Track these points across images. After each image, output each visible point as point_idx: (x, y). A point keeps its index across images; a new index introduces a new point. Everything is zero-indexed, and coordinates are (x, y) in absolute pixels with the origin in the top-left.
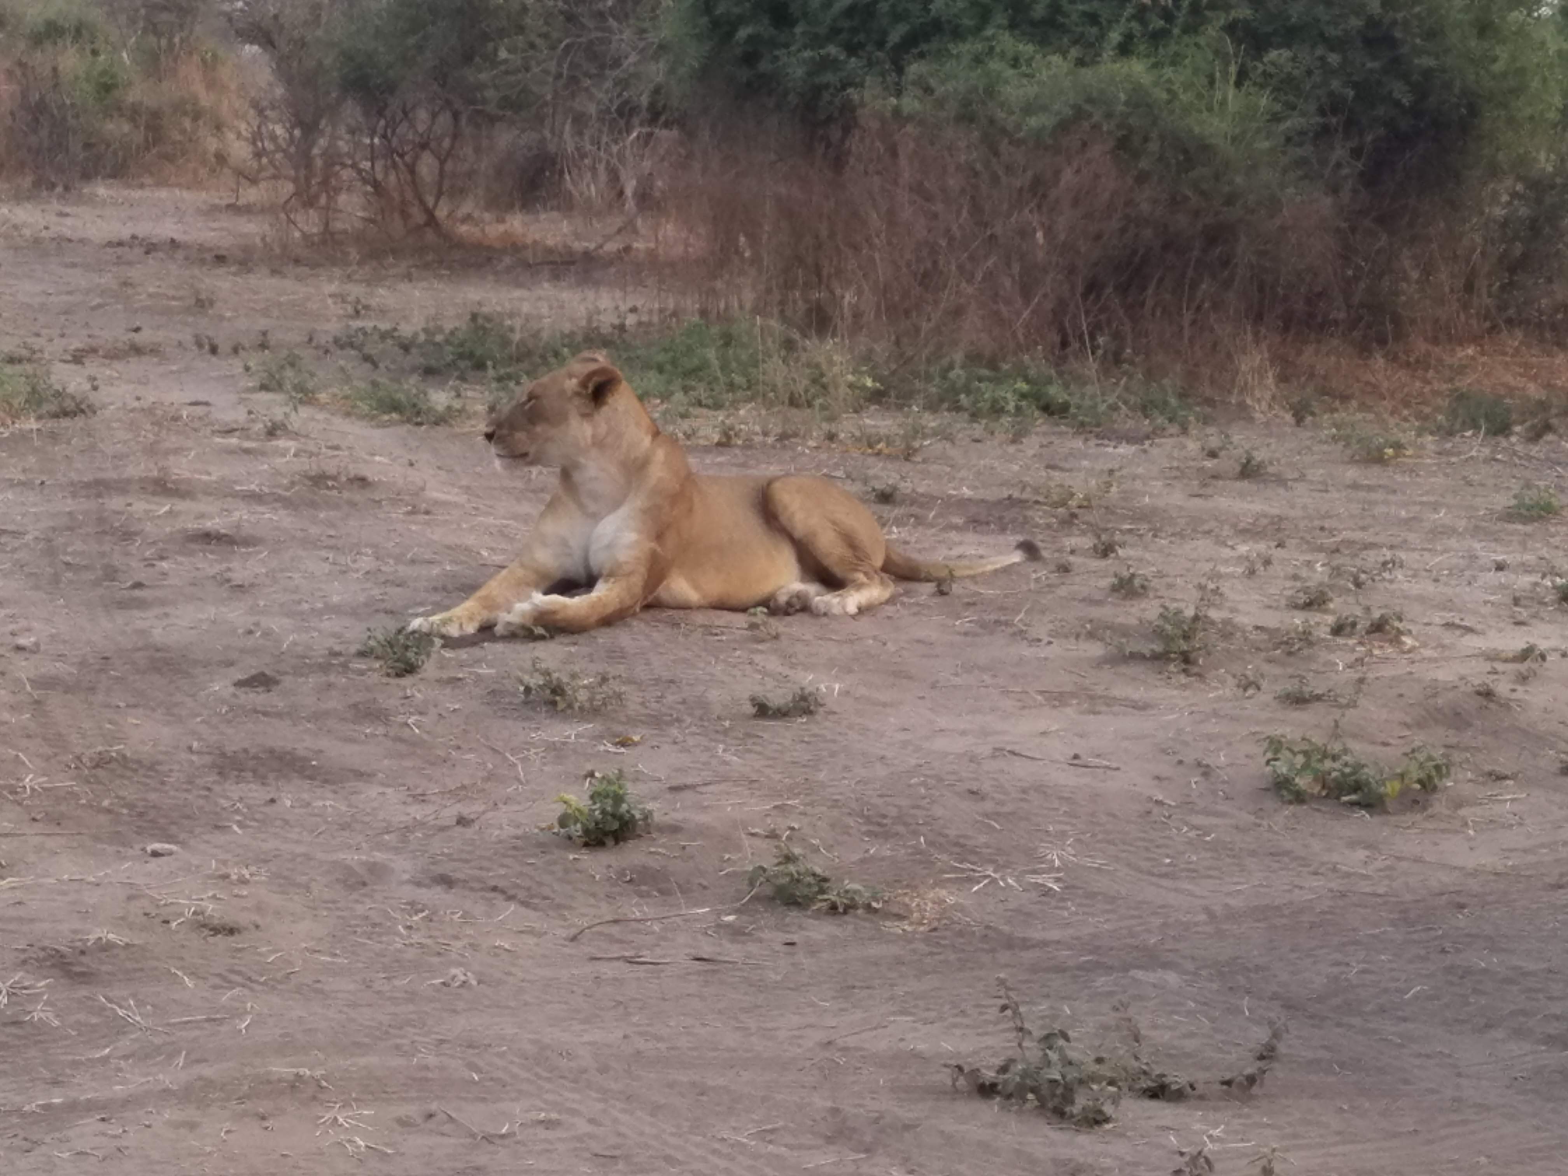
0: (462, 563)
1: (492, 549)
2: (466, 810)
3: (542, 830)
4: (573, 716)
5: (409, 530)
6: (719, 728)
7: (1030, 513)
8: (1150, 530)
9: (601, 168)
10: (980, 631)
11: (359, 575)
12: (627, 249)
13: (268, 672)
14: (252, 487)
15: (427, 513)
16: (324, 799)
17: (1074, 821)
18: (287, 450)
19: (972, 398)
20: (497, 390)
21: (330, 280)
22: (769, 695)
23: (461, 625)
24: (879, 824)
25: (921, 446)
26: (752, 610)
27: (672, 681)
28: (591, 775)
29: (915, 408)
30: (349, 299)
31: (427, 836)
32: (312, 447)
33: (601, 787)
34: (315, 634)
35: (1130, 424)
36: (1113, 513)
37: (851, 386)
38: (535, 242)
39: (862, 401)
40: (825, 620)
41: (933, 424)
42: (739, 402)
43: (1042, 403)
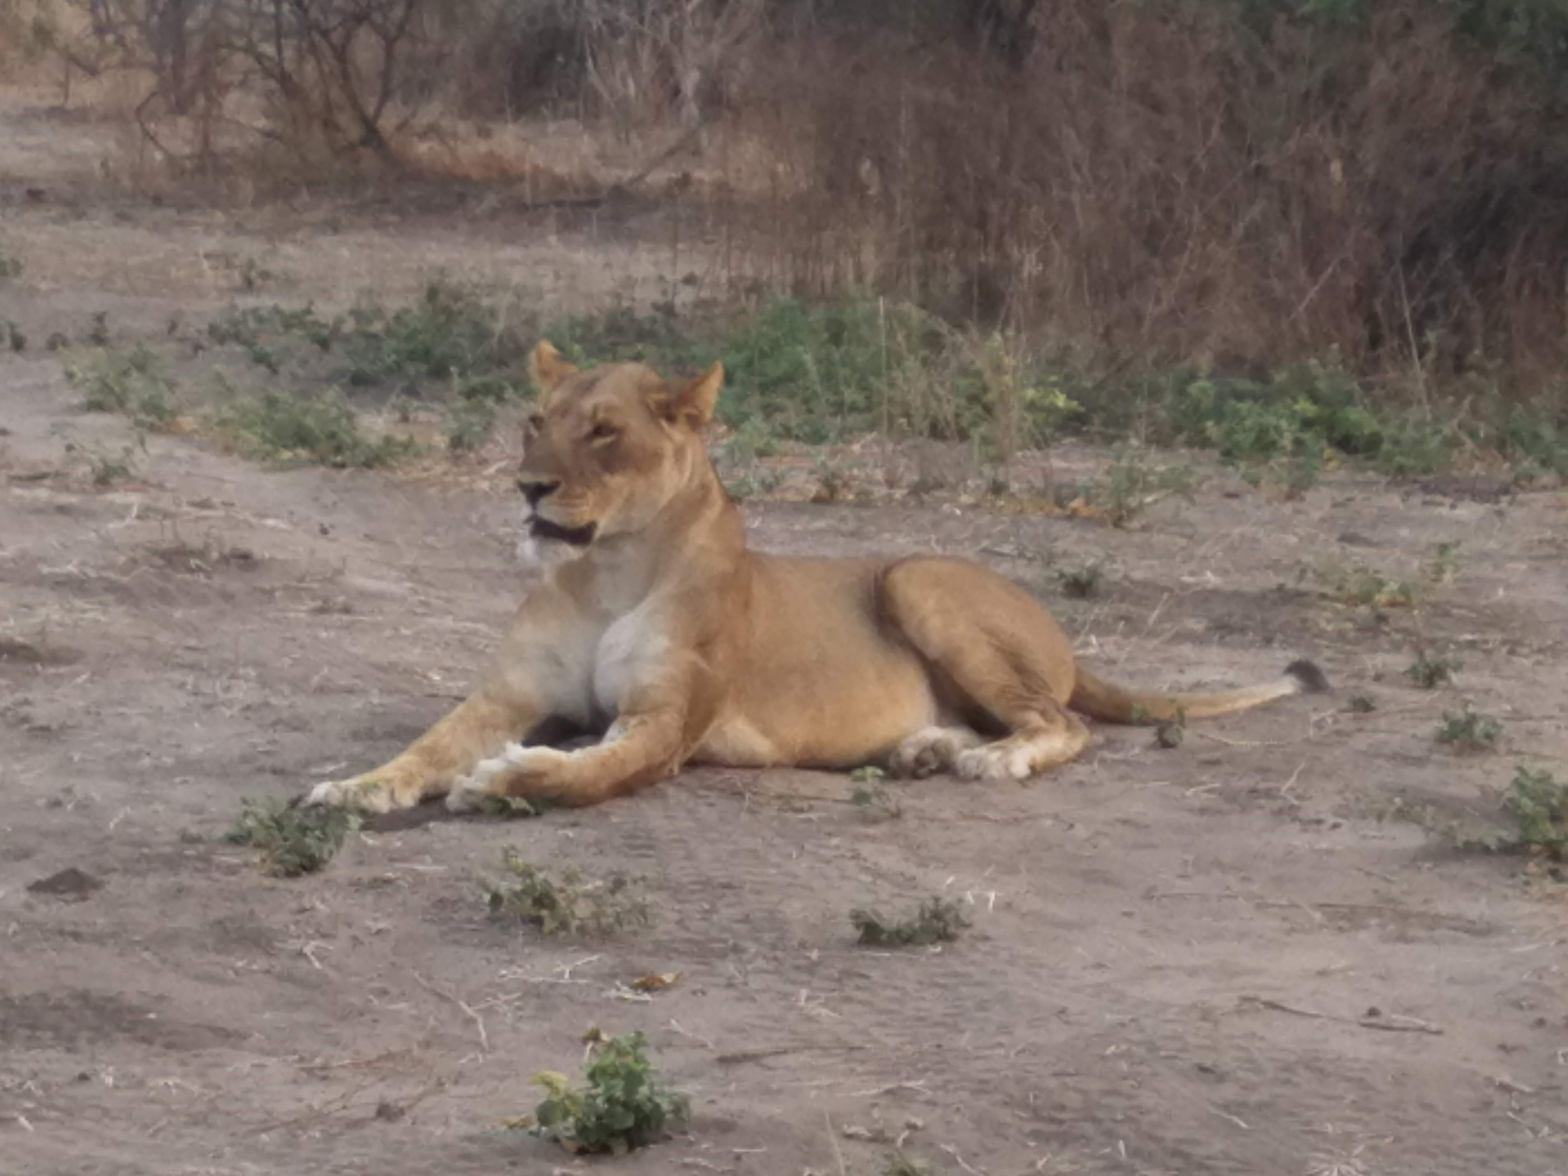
0: (398, 691)
1: (448, 670)
2: (393, 1094)
3: (512, 1127)
4: (567, 943)
5: (316, 638)
6: (801, 962)
7: (1311, 614)
8: (1504, 643)
9: (645, 52)
10: (1226, 807)
11: (235, 710)
12: (685, 181)
13: (82, 868)
14: (70, 568)
15: (346, 610)
16: (166, 1074)
17: (1366, 1117)
18: (128, 507)
19: (1225, 425)
20: (466, 410)
21: (208, 229)
22: (881, 909)
23: (392, 793)
24: (1052, 1120)
25: (1141, 505)
26: (858, 773)
27: (728, 886)
28: (595, 1037)
29: (1134, 441)
30: (237, 262)
31: (329, 1137)
32: (165, 502)
33: (611, 1058)
34: (160, 808)
35: (1478, 469)
36: (1447, 614)
37: (1032, 406)
38: (536, 168)
39: (1048, 431)
40: (976, 787)
41: (1161, 468)
42: (850, 432)
43: (1337, 435)
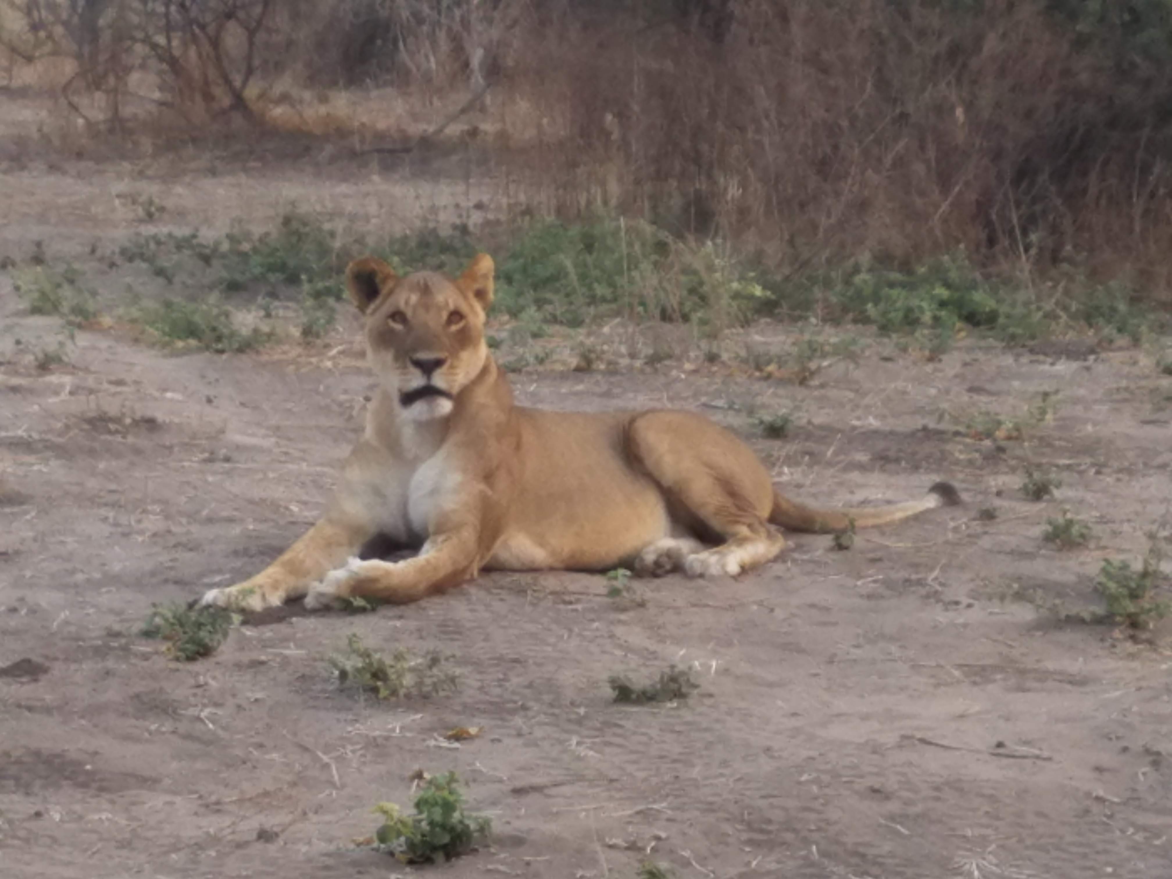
0: (267, 520)
1: (305, 503)
2: (269, 822)
3: (359, 845)
4: (397, 706)
5: (206, 481)
6: (573, 717)
7: (949, 447)
8: (1092, 465)
9: (442, 36)
10: (887, 593)
11: (146, 537)
12: (474, 132)
13: (34, 658)
14: (20, 433)
15: (227, 459)
16: (99, 811)
17: (997, 823)
18: (62, 386)
19: (882, 306)
20: (314, 308)
21: (120, 176)
22: (631, 675)
23: (264, 597)
24: (762, 831)
25: (820, 368)
26: (612, 573)
27: (516, 661)
28: (419, 776)
29: (813, 320)
30: (140, 200)
31: (222, 856)
32: (90, 381)
33: (431, 792)
34: (91, 611)
35: (1071, 335)
36: (1050, 445)
37: (736, 296)
38: (363, 125)
39: (749, 314)
40: (701, 582)
41: (833, 340)
42: (601, 317)
43: (964, 312)
